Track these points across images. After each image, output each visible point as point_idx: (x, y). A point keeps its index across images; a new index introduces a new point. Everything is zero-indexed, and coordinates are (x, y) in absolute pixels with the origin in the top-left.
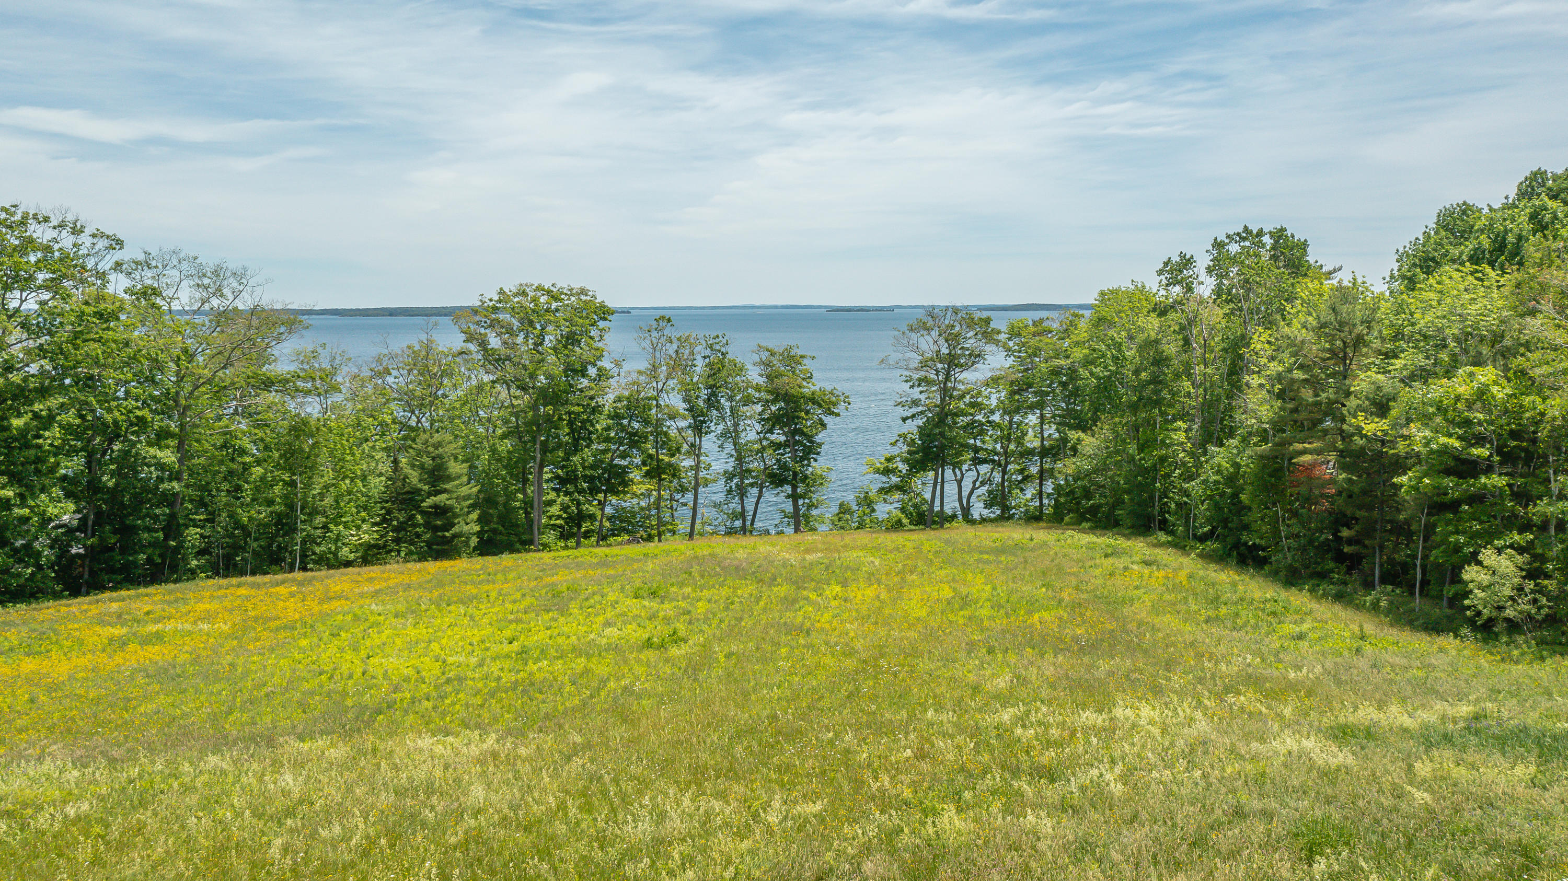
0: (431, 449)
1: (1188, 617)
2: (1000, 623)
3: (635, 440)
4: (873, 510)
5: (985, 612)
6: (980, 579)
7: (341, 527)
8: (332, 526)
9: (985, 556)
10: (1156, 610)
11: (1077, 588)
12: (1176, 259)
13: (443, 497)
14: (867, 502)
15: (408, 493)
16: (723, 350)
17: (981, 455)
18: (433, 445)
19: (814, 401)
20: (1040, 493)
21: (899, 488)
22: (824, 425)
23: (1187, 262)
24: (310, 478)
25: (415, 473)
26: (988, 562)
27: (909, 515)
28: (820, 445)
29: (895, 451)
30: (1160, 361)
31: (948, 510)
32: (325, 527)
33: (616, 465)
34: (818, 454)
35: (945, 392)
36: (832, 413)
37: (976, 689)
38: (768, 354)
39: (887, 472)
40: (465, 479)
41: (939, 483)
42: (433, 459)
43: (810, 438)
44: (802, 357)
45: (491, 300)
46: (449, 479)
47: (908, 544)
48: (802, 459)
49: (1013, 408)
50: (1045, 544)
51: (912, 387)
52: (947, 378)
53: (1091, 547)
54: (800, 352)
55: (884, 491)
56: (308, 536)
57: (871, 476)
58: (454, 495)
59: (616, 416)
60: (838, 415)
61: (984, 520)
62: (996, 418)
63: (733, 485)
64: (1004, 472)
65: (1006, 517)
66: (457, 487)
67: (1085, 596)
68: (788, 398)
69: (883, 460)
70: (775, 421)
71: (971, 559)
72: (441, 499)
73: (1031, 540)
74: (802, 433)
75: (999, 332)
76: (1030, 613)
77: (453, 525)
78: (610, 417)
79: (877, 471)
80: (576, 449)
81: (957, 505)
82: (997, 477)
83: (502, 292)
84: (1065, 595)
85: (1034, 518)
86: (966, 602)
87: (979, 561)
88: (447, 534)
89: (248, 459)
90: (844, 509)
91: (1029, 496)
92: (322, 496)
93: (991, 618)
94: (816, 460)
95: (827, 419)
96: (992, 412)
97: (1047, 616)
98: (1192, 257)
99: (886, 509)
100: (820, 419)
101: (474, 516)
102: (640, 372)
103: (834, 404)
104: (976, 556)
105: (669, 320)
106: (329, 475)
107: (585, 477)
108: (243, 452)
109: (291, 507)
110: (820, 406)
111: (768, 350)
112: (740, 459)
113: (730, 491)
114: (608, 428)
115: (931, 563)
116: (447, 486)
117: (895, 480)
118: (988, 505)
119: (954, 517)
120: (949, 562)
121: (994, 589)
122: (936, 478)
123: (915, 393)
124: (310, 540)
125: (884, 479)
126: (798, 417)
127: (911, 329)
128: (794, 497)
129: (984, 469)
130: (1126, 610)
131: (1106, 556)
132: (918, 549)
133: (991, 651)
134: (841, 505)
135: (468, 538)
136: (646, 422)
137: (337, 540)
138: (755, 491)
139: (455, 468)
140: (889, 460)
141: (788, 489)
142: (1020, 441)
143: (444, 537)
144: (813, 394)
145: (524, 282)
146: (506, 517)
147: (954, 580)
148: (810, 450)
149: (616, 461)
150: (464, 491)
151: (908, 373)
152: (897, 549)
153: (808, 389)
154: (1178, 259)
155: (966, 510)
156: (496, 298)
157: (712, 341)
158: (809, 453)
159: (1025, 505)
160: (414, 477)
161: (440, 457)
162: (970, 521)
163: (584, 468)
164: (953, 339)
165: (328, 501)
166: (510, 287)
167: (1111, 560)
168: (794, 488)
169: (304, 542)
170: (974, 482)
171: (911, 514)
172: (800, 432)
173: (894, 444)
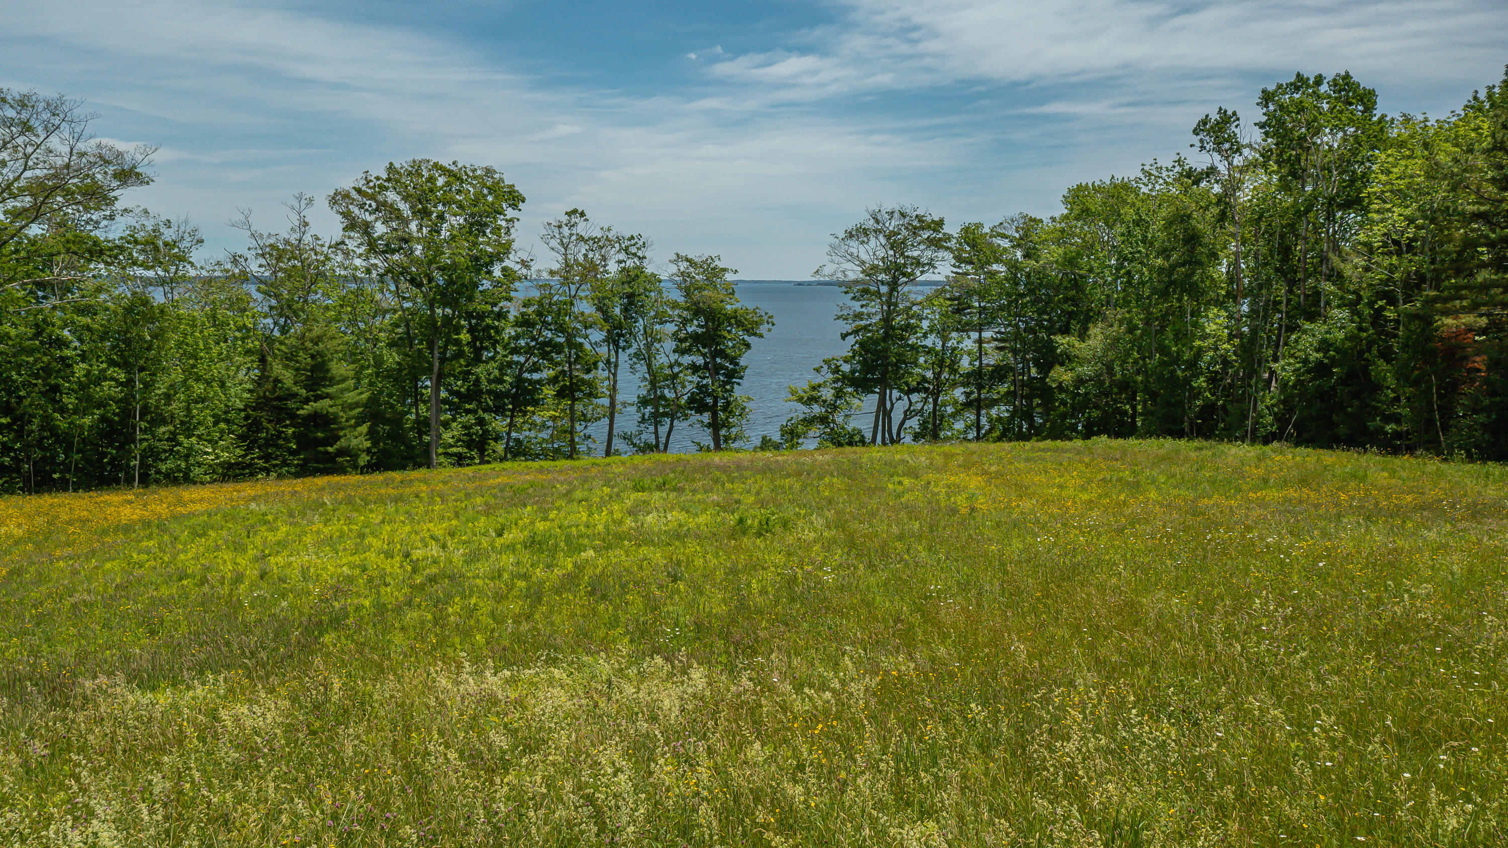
0: (309, 344)
3: (546, 349)
7: (194, 440)
8: (181, 438)
12: (1214, 117)
13: (327, 402)
15: (279, 399)
16: (640, 254)
18: (312, 340)
19: (736, 320)
20: (978, 420)
21: (822, 420)
22: (747, 348)
23: (1226, 119)
24: (154, 374)
25: (288, 374)
28: (743, 368)
29: (818, 380)
32: (173, 438)
33: (527, 380)
34: (741, 378)
36: (755, 334)
38: (686, 264)
39: (811, 400)
40: (351, 383)
42: (313, 357)
43: (733, 361)
44: (723, 270)
45: (378, 178)
46: (332, 381)
48: (724, 383)
54: (721, 265)
56: (151, 448)
57: (794, 404)
58: (339, 402)
59: (524, 322)
60: (761, 336)
64: (937, 401)
66: (342, 391)
68: (709, 314)
69: (806, 388)
72: (323, 405)
74: (725, 356)
75: (950, 238)
77: (339, 438)
78: (517, 324)
79: (800, 400)
80: (478, 360)
82: (929, 407)
83: (391, 168)
88: (330, 449)
89: (67, 353)
92: (168, 397)
94: (739, 384)
95: (752, 341)
98: (1234, 113)
100: (743, 340)
101: (364, 428)
102: (552, 273)
103: (758, 325)
105: (582, 214)
106: (177, 375)
107: (489, 392)
108: (61, 343)
109: (127, 414)
110: (742, 326)
111: (687, 260)
112: (653, 384)
113: (643, 420)
114: (517, 337)
116: (330, 390)
117: (817, 409)
118: (919, 437)
124: (152, 453)
125: (807, 409)
126: (720, 336)
127: (850, 236)
128: (715, 428)
134: (764, 438)
135: (357, 456)
136: (561, 329)
137: (187, 456)
138: (666, 421)
139: (340, 368)
140: (814, 388)
141: (706, 417)
143: (326, 452)
144: (736, 311)
145: (418, 158)
146: (397, 435)
148: (733, 375)
149: (525, 376)
150: (351, 397)
153: (730, 306)
154: (1218, 117)
156: (385, 176)
157: (627, 243)
158: (732, 377)
160: (287, 377)
161: (321, 354)
163: (490, 381)
164: (898, 245)
165: (175, 407)
166: (402, 162)
168: (715, 418)
169: (143, 458)
170: (904, 412)
172: (722, 354)
173: (817, 370)
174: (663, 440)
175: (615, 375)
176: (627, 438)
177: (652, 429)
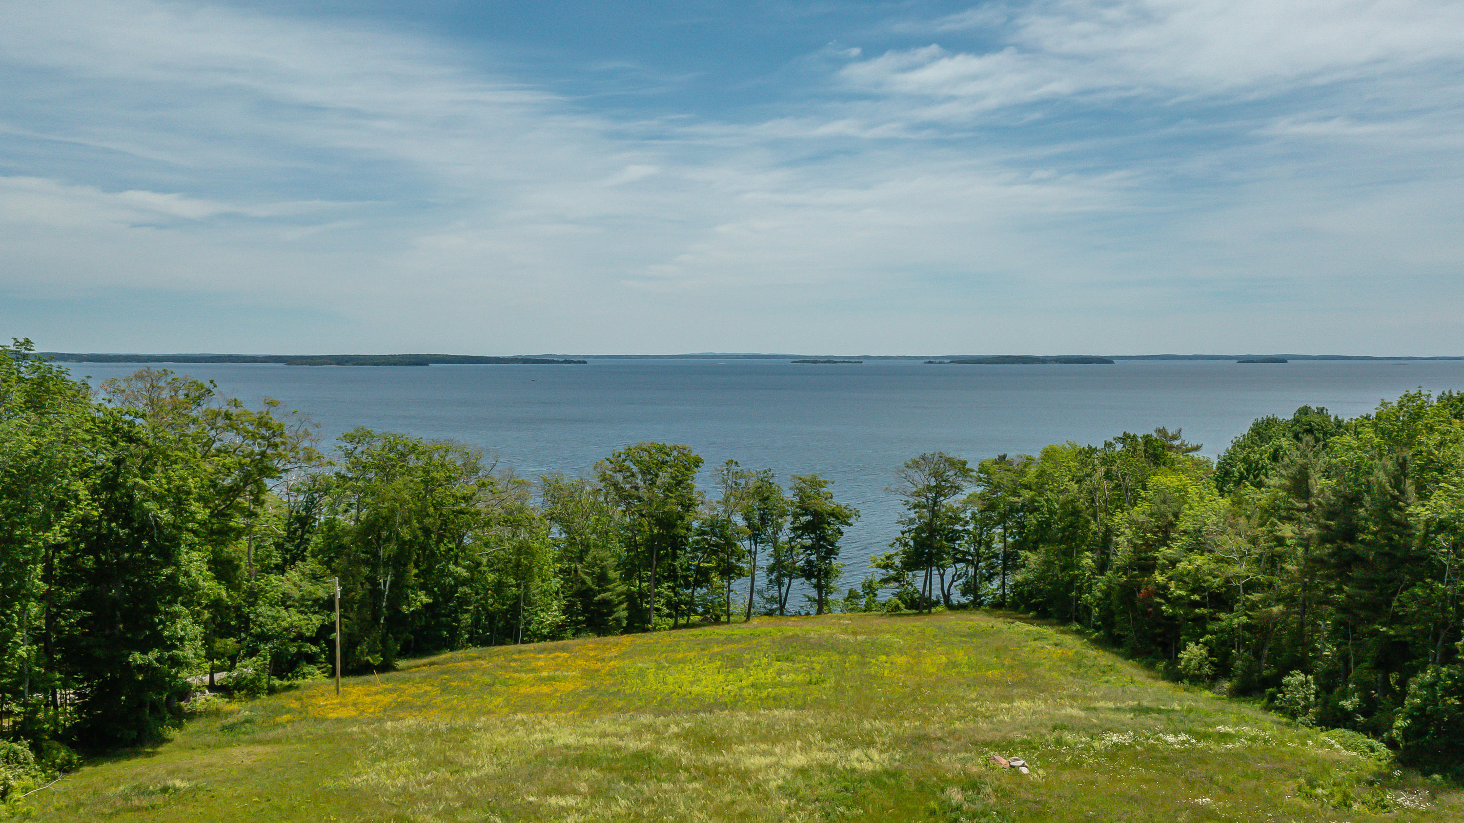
0: (599, 561)
1: (1064, 673)
2: (973, 674)
3: (714, 550)
4: (875, 595)
5: (965, 670)
6: (961, 653)
8: (540, 613)
9: (964, 639)
10: (1050, 670)
11: (1014, 659)
12: (1086, 448)
13: (607, 593)
14: (869, 588)
15: (585, 591)
16: (770, 481)
17: (959, 556)
18: (601, 558)
19: (832, 514)
20: (1004, 584)
21: (896, 579)
22: (841, 534)
23: (1092, 452)
24: (530, 581)
25: (588, 578)
26: (966, 642)
27: (904, 602)
28: (839, 548)
29: (892, 551)
30: (1076, 513)
31: (934, 598)
32: (536, 614)
33: (702, 568)
34: (837, 554)
35: (935, 514)
36: (847, 524)
37: (963, 698)
38: (799, 480)
39: (886, 567)
40: (619, 581)
41: (928, 580)
42: (600, 568)
43: (832, 544)
44: (825, 482)
46: (610, 581)
47: (915, 629)
48: (825, 558)
49: (984, 523)
50: (1000, 631)
51: (909, 509)
52: (935, 503)
53: (1027, 633)
54: (823, 478)
55: (885, 581)
57: (875, 569)
58: (614, 593)
59: (702, 533)
60: (850, 525)
61: (962, 607)
62: (970, 527)
63: (773, 577)
64: (976, 568)
65: (977, 604)
66: (615, 587)
67: (1017, 663)
68: (816, 514)
69: (883, 558)
70: (807, 528)
71: (956, 639)
73: (993, 627)
74: (825, 540)
75: (972, 471)
76: (987, 670)
77: (612, 612)
78: (698, 533)
79: (879, 566)
80: (677, 557)
81: (940, 593)
82: (971, 571)
84: (1006, 663)
85: (998, 606)
86: (955, 665)
87: (961, 642)
88: (610, 618)
90: (852, 595)
91: (995, 587)
93: (968, 673)
94: (835, 559)
95: (845, 529)
96: (967, 523)
97: (996, 672)
99: (886, 594)
100: (838, 529)
101: (625, 606)
102: (718, 502)
103: (848, 517)
104: (959, 638)
109: (519, 600)
110: (837, 518)
111: (799, 478)
112: (777, 557)
113: (771, 581)
115: (933, 643)
116: (609, 586)
117: (892, 572)
118: (964, 594)
119: (937, 603)
120: (943, 643)
121: (969, 658)
122: (926, 576)
123: (912, 514)
125: (884, 571)
126: (822, 527)
127: (908, 466)
128: (819, 587)
129: (960, 566)
130: (1035, 670)
131: (1035, 640)
132: (923, 632)
133: (968, 686)
134: (850, 591)
136: (722, 536)
138: (786, 580)
139: (613, 574)
140: (888, 558)
141: (814, 581)
142: (988, 546)
143: (608, 620)
144: (833, 510)
147: (947, 653)
148: (832, 552)
149: (701, 565)
151: (907, 498)
152: (909, 633)
153: (830, 506)
155: (947, 597)
158: (830, 554)
159: (992, 594)
160: (588, 580)
161: (603, 566)
162: (950, 607)
164: (939, 475)
167: (1036, 642)
168: (819, 581)
170: (953, 576)
171: (906, 601)
172: (824, 538)
173: (892, 546)
174: (784, 595)
175: (754, 559)
176: (760, 592)
177: (776, 588)
